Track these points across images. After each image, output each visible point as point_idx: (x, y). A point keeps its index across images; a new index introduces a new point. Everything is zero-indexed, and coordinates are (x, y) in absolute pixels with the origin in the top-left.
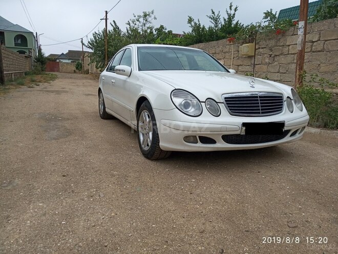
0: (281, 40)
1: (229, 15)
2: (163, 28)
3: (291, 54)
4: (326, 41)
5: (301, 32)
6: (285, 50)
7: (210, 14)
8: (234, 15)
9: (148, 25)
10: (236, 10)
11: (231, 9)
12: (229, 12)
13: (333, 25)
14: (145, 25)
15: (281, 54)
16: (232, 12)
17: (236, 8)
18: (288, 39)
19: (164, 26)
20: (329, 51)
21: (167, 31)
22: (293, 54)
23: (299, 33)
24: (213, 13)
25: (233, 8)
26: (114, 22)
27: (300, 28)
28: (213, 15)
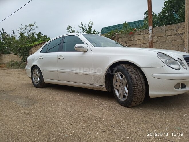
0: (132, 38)
1: (89, 26)
2: (41, 34)
3: (139, 44)
4: (158, 37)
5: (150, 32)
6: (135, 42)
7: (81, 25)
8: (91, 26)
9: (31, 32)
10: (92, 24)
11: (90, 23)
12: (89, 25)
13: (160, 29)
14: (30, 31)
15: (133, 45)
16: (91, 25)
17: (92, 23)
18: (136, 37)
19: (41, 33)
20: (161, 42)
21: (43, 36)
22: (140, 44)
23: (149, 32)
24: (82, 24)
25: (91, 23)
26: (3, 29)
27: (150, 30)
28: (82, 25)
